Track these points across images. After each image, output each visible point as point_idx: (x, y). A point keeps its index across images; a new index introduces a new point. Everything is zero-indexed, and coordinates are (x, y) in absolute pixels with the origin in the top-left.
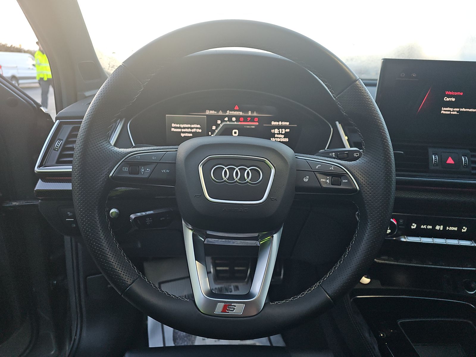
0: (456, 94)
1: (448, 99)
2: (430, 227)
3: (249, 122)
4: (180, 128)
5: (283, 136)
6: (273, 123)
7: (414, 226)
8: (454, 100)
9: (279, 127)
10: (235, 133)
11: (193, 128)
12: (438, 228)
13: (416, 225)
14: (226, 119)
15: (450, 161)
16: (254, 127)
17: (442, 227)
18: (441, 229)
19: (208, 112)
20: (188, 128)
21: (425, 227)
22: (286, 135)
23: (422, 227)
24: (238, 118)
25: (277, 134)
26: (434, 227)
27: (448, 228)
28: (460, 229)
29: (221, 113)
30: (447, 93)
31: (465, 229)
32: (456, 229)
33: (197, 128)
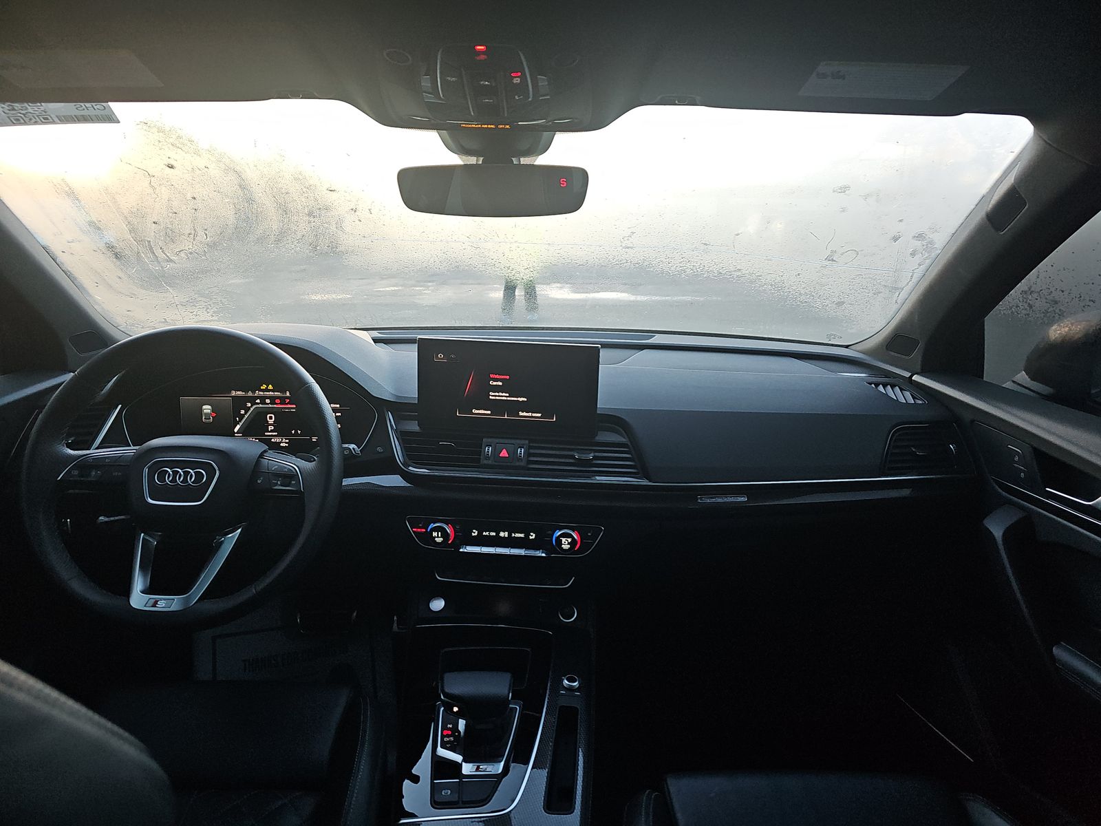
0: (503, 377)
1: (495, 383)
2: (494, 534)
3: (287, 404)
7: (475, 533)
8: (500, 384)
10: (271, 418)
12: (502, 534)
13: (477, 532)
14: (258, 401)
15: (504, 453)
16: (293, 410)
17: (507, 533)
18: (506, 536)
19: (233, 393)
21: (487, 533)
23: (484, 533)
24: (273, 399)
26: (498, 534)
27: (513, 535)
28: (527, 535)
29: (250, 394)
30: (491, 376)
31: (533, 536)
32: (522, 535)
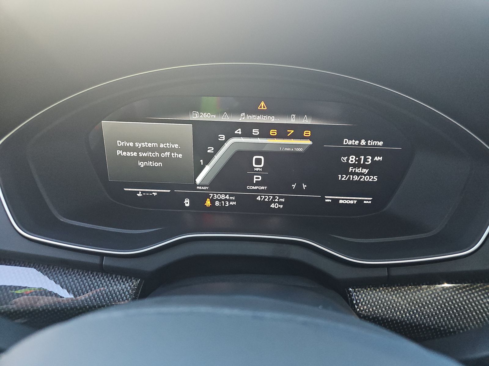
3: (290, 138)
4: (134, 149)
5: (365, 171)
6: (348, 142)
9: (357, 151)
10: (258, 162)
11: (164, 150)
14: (239, 131)
16: (301, 150)
20: (152, 150)
22: (373, 169)
24: (265, 129)
25: (354, 166)
29: (225, 118)
33: (172, 150)
